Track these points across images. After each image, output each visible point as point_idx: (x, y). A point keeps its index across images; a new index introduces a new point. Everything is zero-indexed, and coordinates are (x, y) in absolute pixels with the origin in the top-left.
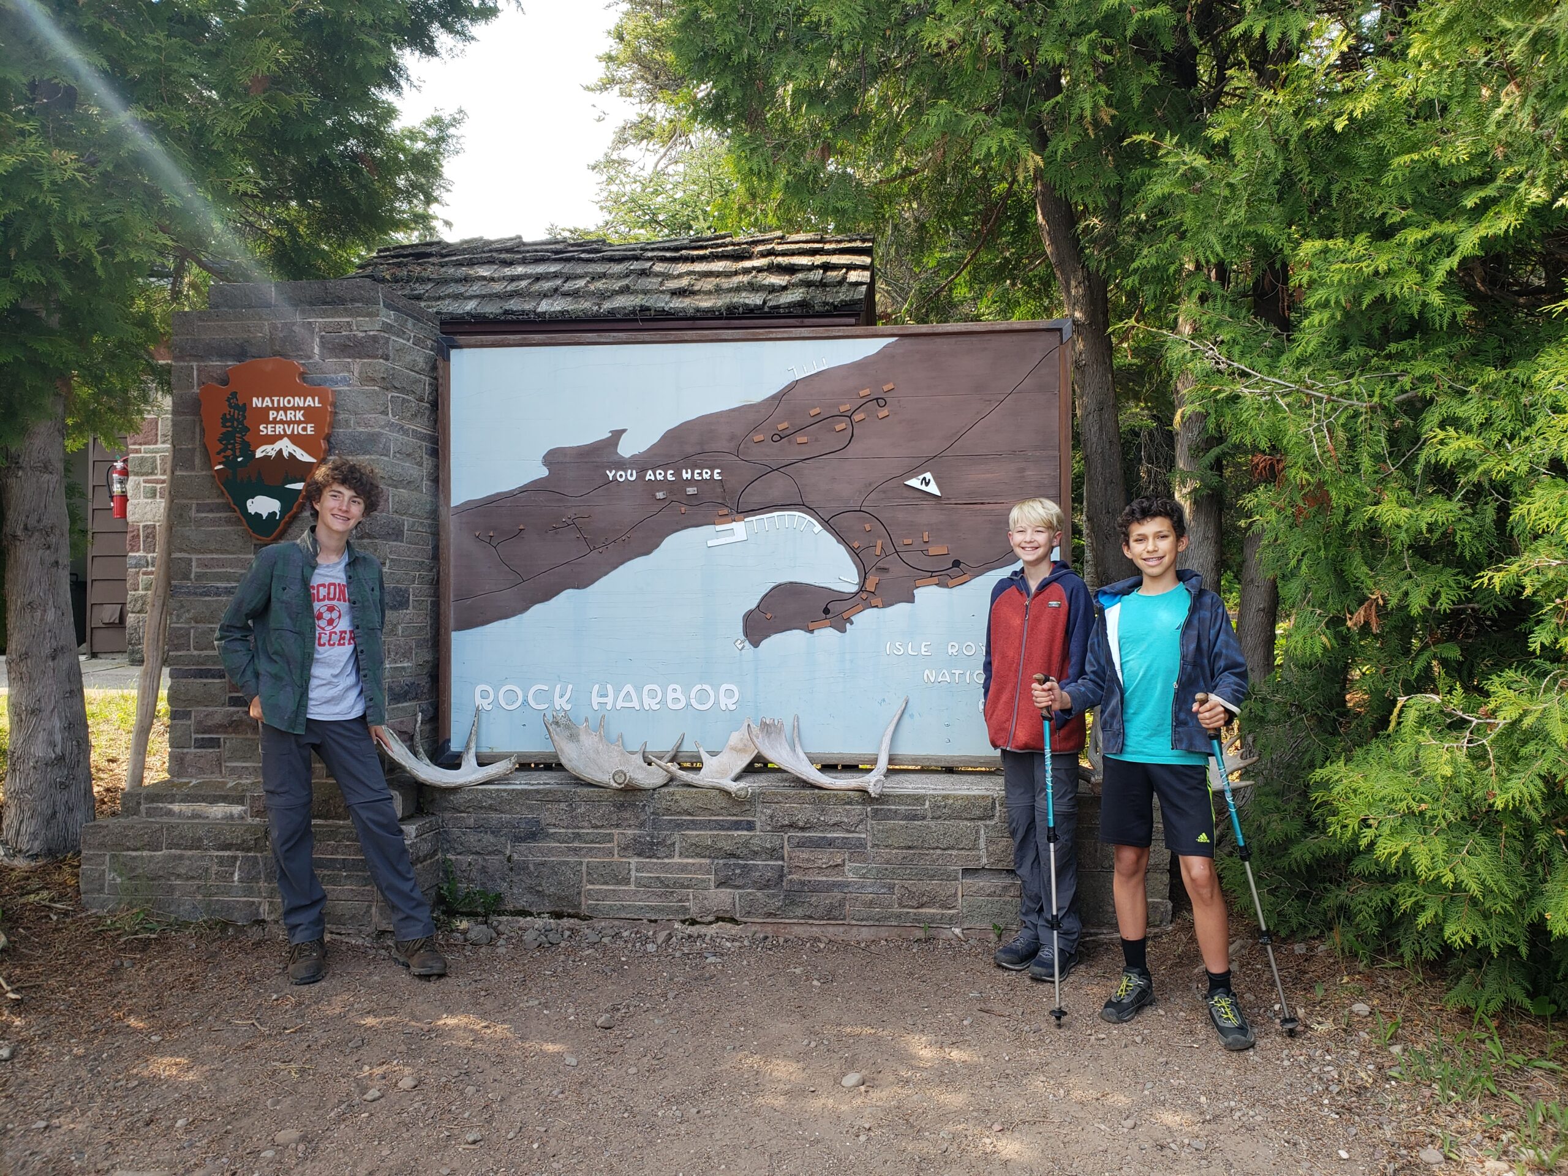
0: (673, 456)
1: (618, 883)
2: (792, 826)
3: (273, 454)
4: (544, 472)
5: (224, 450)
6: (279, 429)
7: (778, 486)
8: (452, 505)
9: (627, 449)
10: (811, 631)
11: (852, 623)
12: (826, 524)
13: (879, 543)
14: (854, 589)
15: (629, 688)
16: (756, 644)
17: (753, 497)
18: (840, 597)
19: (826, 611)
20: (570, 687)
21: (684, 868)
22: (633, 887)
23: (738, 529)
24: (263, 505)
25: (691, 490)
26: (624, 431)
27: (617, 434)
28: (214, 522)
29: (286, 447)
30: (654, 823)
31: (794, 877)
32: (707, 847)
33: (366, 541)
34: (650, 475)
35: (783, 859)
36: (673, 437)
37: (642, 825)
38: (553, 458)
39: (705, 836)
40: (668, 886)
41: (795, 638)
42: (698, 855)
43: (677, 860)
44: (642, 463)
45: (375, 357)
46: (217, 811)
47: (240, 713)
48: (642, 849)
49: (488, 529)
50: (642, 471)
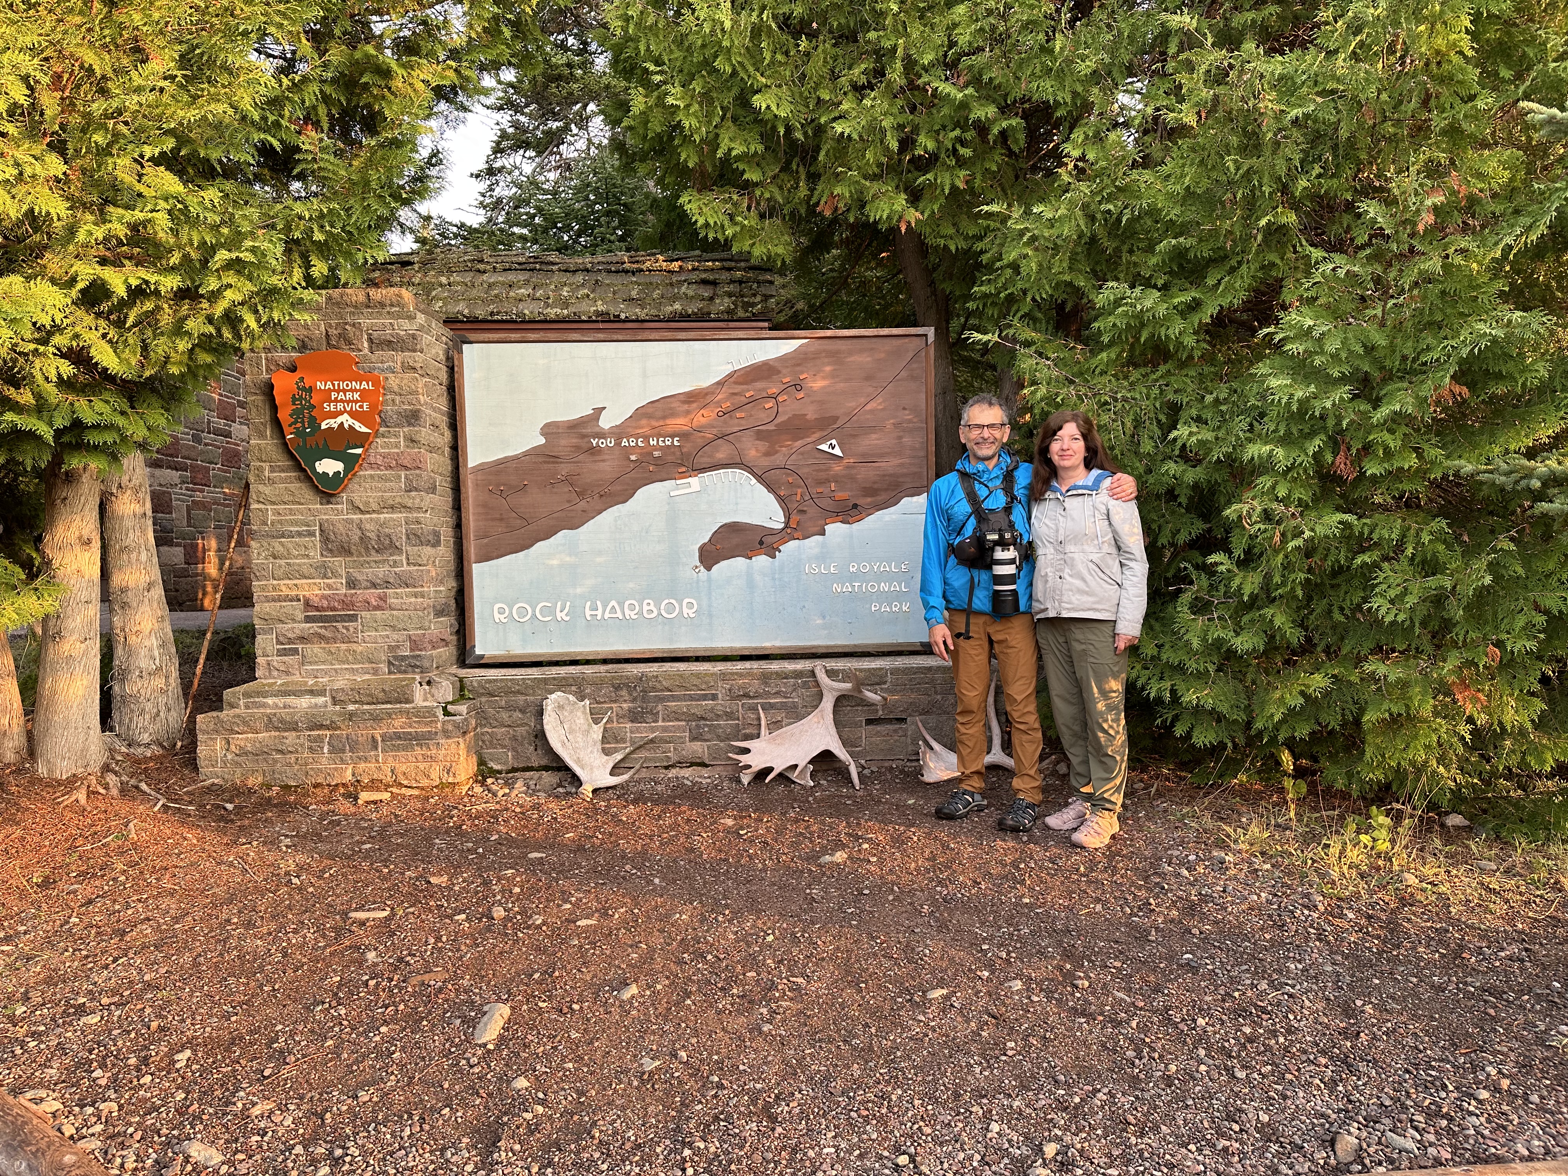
0: (643, 428)
1: (617, 742)
2: (746, 696)
3: (336, 426)
4: (542, 441)
5: (296, 422)
6: (340, 406)
7: (723, 450)
8: (469, 467)
9: (606, 422)
10: (750, 558)
11: (780, 551)
12: (760, 479)
13: (799, 492)
14: (782, 526)
15: (613, 603)
16: (709, 568)
17: (705, 459)
18: (771, 532)
19: (761, 543)
20: (567, 603)
21: (665, 729)
23: (695, 482)
24: (329, 466)
25: (656, 454)
26: (603, 408)
27: (599, 411)
28: (283, 481)
29: (346, 420)
30: (643, 698)
31: (748, 731)
32: (683, 714)
33: (413, 494)
34: (624, 443)
35: (739, 719)
36: (643, 414)
37: (634, 700)
38: (549, 430)
39: (682, 706)
40: (654, 743)
41: (739, 561)
42: (677, 720)
43: (660, 723)
44: (618, 434)
45: (415, 351)
46: (304, 702)
47: (315, 627)
48: (635, 717)
49: (498, 485)
50: (619, 439)
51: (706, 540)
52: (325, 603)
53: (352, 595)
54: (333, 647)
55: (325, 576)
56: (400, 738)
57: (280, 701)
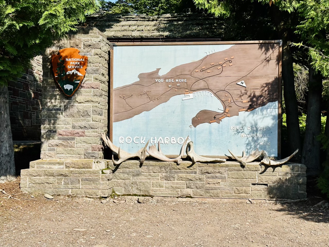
0: (173, 76)
1: (160, 187)
2: (207, 173)
3: (71, 73)
4: (138, 80)
5: (58, 72)
6: (73, 67)
7: (202, 84)
8: (113, 88)
9: (161, 74)
10: (210, 123)
11: (221, 121)
12: (215, 94)
13: (229, 99)
14: (222, 112)
15: (161, 138)
16: (195, 126)
17: (195, 87)
18: (219, 114)
19: (215, 118)
20: (145, 137)
21: (177, 184)
22: (164, 188)
23: (191, 95)
24: (68, 87)
25: (178, 85)
26: (160, 69)
27: (158, 70)
28: (53, 91)
29: (75, 71)
30: (170, 172)
31: (207, 186)
32: (184, 178)
33: (95, 97)
34: (167, 81)
35: (204, 181)
36: (174, 70)
37: (167, 172)
38: (141, 76)
39: (184, 175)
40: (173, 188)
41: (206, 125)
42: (182, 180)
43: (176, 181)
45: (98, 48)
46: (56, 167)
47: (61, 142)
48: (167, 179)
49: (123, 95)
50: (165, 79)
51: (195, 116)
52: (65, 133)
53: (74, 131)
54: (66, 149)
55: (65, 124)
56: (87, 181)
57: (48, 166)
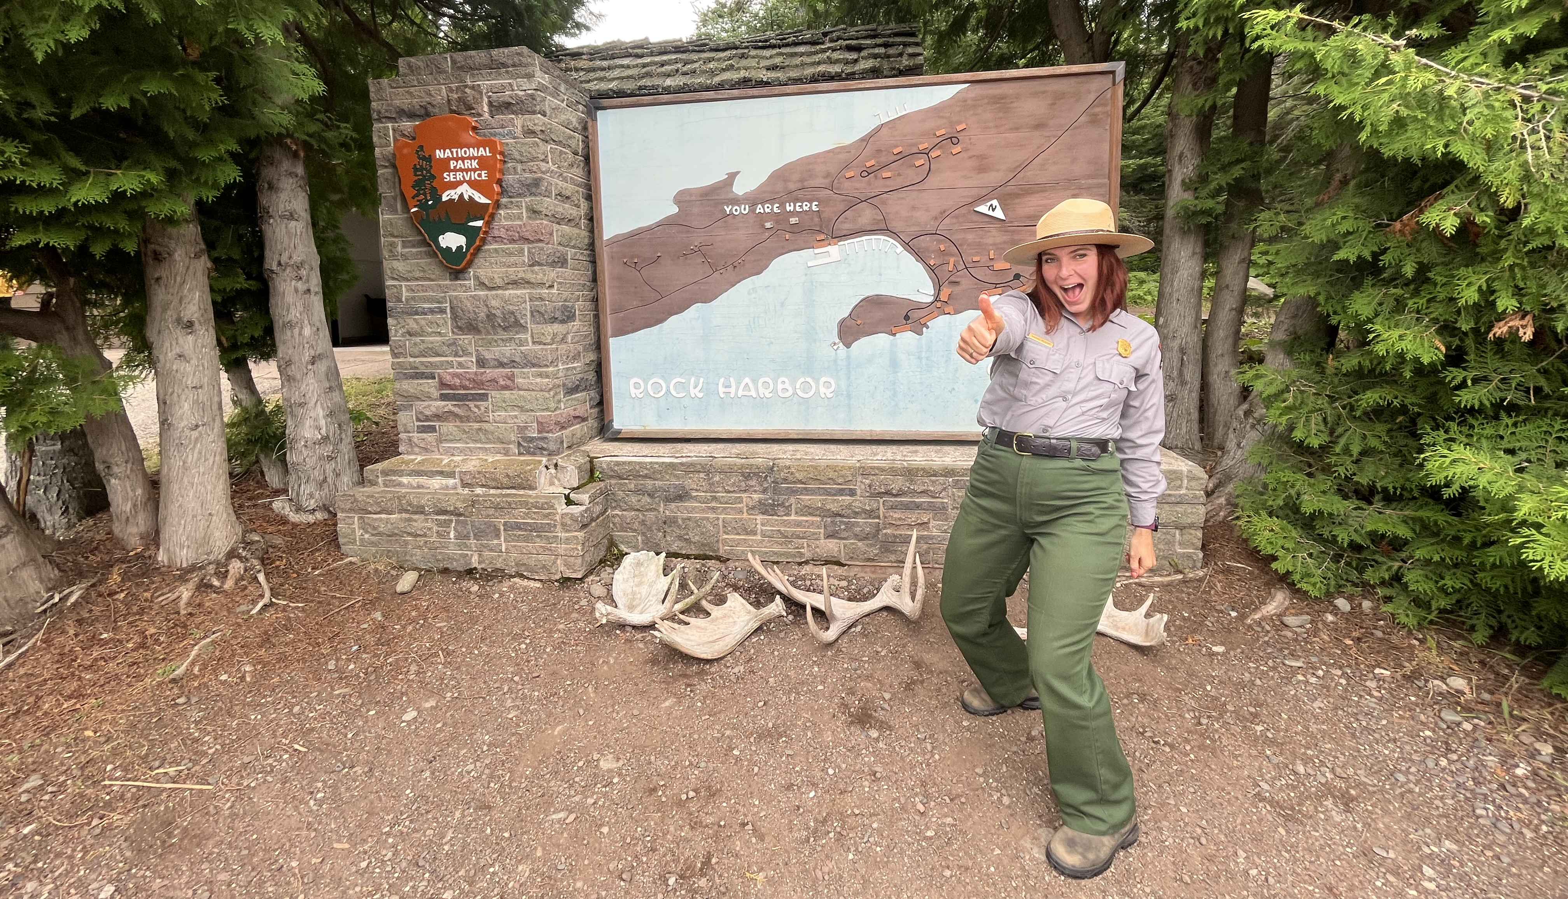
0: (779, 192)
1: (747, 534)
2: (888, 493)
3: (456, 197)
4: (675, 210)
5: (417, 195)
6: (459, 175)
7: (867, 214)
8: (605, 238)
9: (740, 188)
10: (894, 335)
11: (928, 327)
12: (907, 245)
13: (952, 260)
14: (930, 299)
15: (747, 380)
16: (848, 345)
17: (846, 226)
18: (919, 306)
19: (907, 318)
20: (702, 380)
21: (798, 524)
22: (759, 537)
23: (834, 251)
24: (452, 240)
25: (793, 220)
26: (738, 173)
27: (732, 176)
28: (415, 256)
29: (466, 191)
30: (775, 490)
31: (889, 531)
32: (818, 509)
33: (536, 268)
34: (759, 209)
35: (878, 517)
36: (779, 176)
37: (764, 491)
38: (681, 198)
39: (817, 500)
40: (786, 537)
41: (882, 340)
42: (811, 514)
43: (793, 517)
44: (753, 200)
45: (534, 113)
46: (436, 483)
47: (449, 406)
48: (765, 509)
49: (632, 257)
50: (753, 205)
52: (457, 381)
53: (482, 373)
54: (466, 426)
55: (456, 355)
56: (520, 529)
57: (414, 480)
